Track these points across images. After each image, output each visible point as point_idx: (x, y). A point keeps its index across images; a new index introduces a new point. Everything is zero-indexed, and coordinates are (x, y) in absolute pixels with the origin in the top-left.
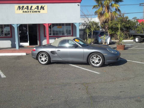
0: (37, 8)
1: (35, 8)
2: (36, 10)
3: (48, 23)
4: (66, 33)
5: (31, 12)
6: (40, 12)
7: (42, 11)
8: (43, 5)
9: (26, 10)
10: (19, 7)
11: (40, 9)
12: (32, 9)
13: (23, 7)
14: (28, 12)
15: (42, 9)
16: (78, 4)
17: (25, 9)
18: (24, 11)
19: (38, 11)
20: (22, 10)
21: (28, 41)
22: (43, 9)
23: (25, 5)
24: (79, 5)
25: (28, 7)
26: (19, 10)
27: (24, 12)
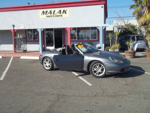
0: (59, 12)
1: (58, 13)
2: (59, 14)
4: (91, 37)
5: (54, 16)
6: (62, 16)
7: (64, 15)
8: (65, 9)
9: (49, 15)
10: (43, 12)
11: (63, 13)
12: (55, 13)
13: (47, 12)
14: (52, 16)
15: (64, 13)
16: (101, 5)
17: (49, 13)
18: (48, 15)
19: (60, 15)
20: (46, 14)
21: (54, 45)
22: (66, 13)
23: (49, 10)
24: (102, 7)
25: (51, 11)
26: (43, 14)
27: (47, 17)
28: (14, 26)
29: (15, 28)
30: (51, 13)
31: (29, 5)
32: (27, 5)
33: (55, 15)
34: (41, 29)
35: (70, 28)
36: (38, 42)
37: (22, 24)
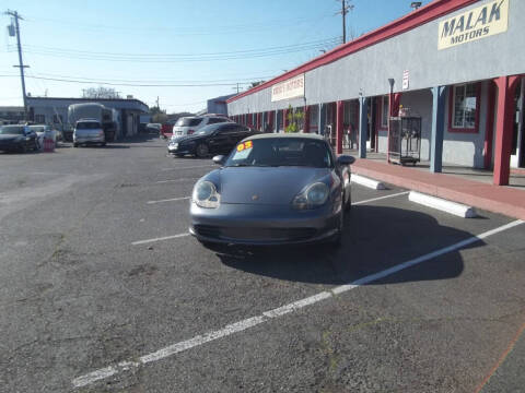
0: (482, 16)
1: (479, 20)
2: (480, 26)
3: (506, 75)
5: (469, 36)
7: (493, 25)
9: (458, 33)
10: (446, 24)
11: (490, 20)
12: (471, 24)
13: (453, 21)
14: (463, 39)
15: (495, 16)
17: (457, 27)
18: (454, 36)
19: (484, 27)
20: (451, 33)
21: (518, 150)
25: (462, 19)
26: (446, 35)
27: (453, 41)
28: (392, 82)
29: (396, 89)
30: (461, 27)
31: (420, 8)
32: (414, 10)
33: (470, 30)
34: (439, 88)
35: (508, 78)
36: (475, 135)
37: (406, 75)
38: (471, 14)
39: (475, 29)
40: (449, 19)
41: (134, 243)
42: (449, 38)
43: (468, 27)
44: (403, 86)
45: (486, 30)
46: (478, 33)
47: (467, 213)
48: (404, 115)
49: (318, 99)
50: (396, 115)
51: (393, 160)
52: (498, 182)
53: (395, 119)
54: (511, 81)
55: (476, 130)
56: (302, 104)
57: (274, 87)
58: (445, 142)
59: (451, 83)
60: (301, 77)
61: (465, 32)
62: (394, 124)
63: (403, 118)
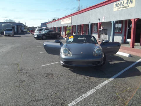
1: (126, 3)
2: (126, 5)
3: (134, 18)
5: (123, 8)
9: (120, 7)
10: (116, 4)
11: (130, 3)
12: (124, 4)
13: (118, 3)
15: (131, 3)
17: (119, 5)
18: (119, 7)
19: (127, 5)
22: (132, 3)
23: (120, 2)
25: (121, 3)
26: (116, 7)
28: (99, 19)
29: (100, 22)
34: (114, 21)
35: (135, 19)
36: (121, 34)
37: (104, 18)
38: (124, 2)
39: (125, 6)
40: (117, 3)
41: (41, 66)
42: (117, 8)
43: (123, 5)
44: (103, 20)
45: (128, 6)
46: (126, 7)
47: (129, 56)
48: (103, 28)
49: (76, 23)
50: (100, 28)
51: (99, 41)
52: (132, 47)
53: (100, 29)
54: (136, 20)
55: (122, 33)
56: (71, 25)
57: (62, 20)
58: (115, 36)
59: (117, 20)
60: (70, 18)
61: (122, 6)
62: (100, 31)
63: (103, 29)
